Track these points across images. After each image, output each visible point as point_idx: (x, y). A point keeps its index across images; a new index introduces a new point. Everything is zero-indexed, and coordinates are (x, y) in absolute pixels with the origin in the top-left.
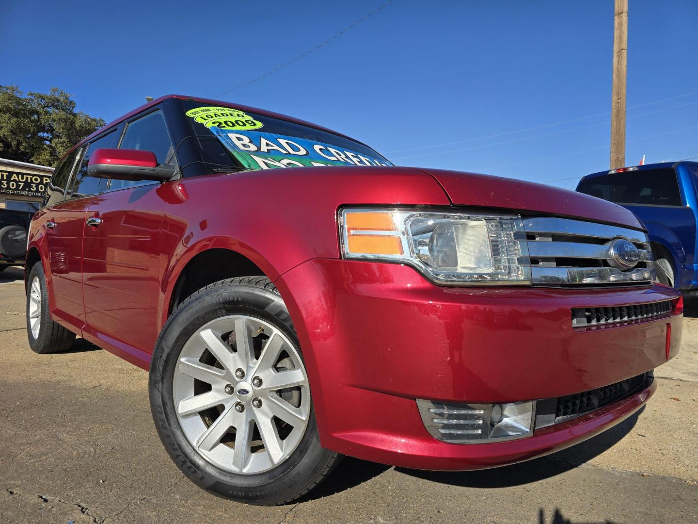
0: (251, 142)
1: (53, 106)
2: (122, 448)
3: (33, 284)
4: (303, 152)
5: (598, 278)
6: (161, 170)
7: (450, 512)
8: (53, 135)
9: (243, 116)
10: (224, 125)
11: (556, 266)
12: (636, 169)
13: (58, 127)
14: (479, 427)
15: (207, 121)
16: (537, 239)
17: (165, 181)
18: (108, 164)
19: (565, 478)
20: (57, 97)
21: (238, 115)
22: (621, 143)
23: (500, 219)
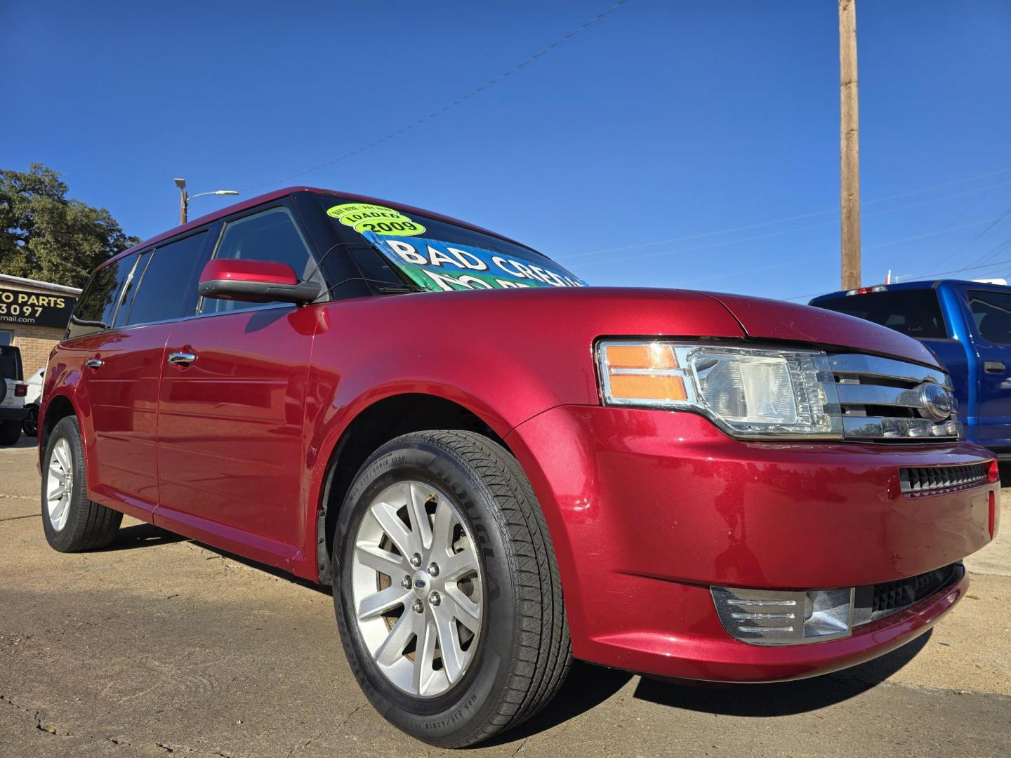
0: (417, 252)
1: (33, 189)
2: (247, 678)
3: (55, 450)
4: (482, 266)
5: (896, 432)
6: (301, 289)
7: (729, 746)
8: (30, 232)
9: (398, 217)
10: (377, 228)
11: (866, 415)
12: (884, 289)
13: (39, 221)
14: (790, 623)
15: (356, 223)
16: (842, 381)
17: (307, 303)
18: (228, 280)
19: (864, 700)
20: (39, 176)
21: (392, 215)
22: (856, 254)
23: (797, 355)
